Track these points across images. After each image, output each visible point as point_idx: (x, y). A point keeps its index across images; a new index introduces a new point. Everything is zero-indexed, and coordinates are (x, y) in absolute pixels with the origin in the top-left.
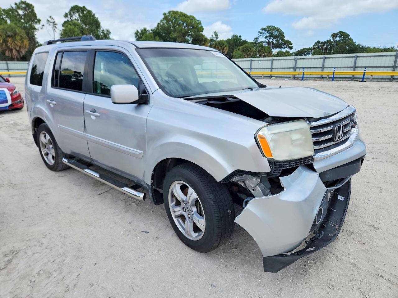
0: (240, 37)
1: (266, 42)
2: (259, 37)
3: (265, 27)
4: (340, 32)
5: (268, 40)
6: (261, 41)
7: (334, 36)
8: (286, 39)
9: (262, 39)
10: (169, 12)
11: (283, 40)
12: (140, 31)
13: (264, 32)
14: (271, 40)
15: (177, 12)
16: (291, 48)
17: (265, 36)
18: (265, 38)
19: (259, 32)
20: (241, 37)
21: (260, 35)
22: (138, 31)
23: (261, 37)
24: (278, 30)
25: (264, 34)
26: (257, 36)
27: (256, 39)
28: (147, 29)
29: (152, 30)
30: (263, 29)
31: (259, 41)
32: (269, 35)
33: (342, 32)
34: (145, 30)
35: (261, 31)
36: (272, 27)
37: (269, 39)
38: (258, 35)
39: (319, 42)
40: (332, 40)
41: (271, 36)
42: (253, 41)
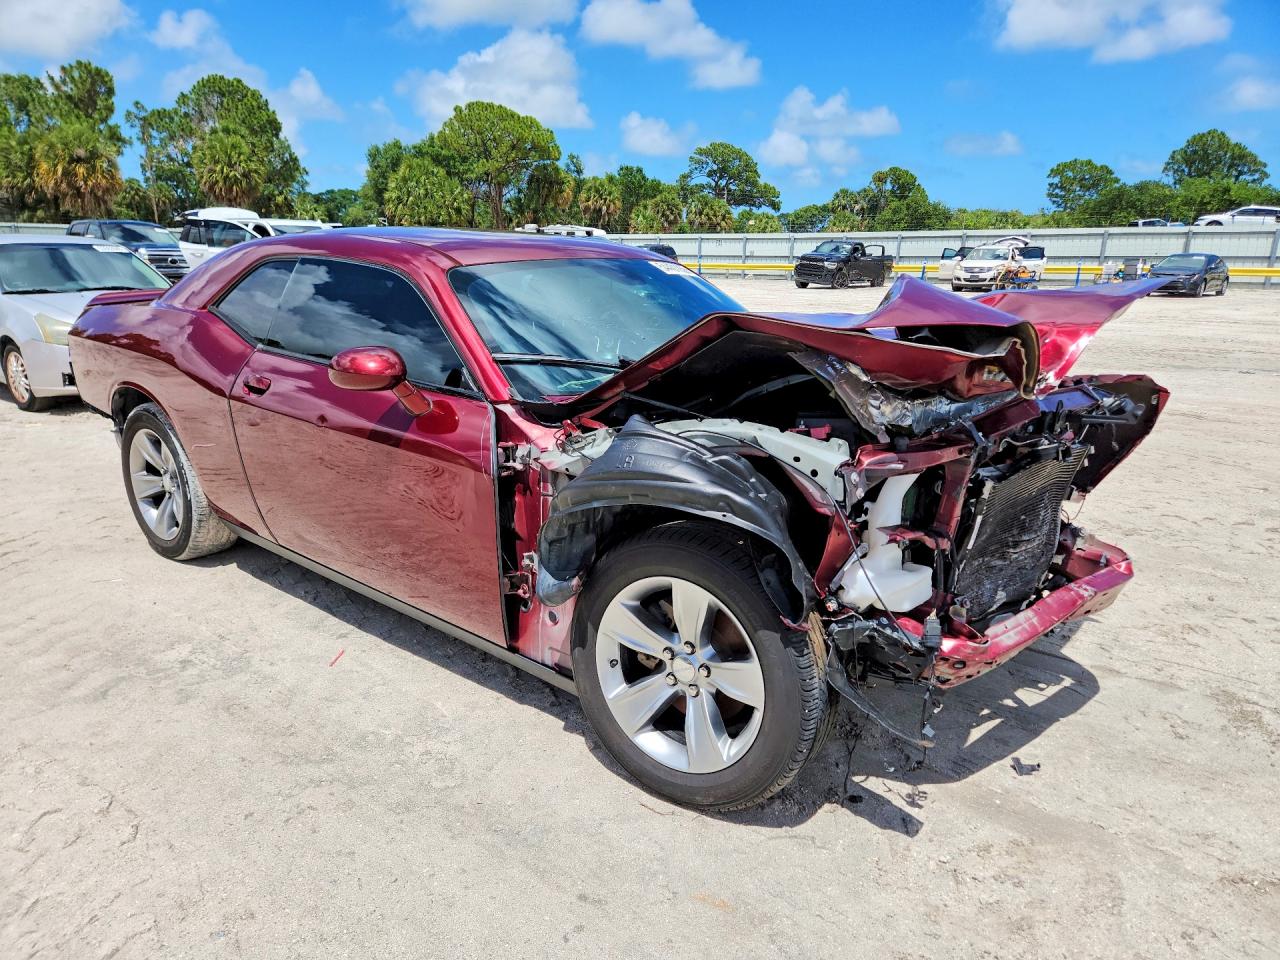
0: (640, 171)
1: (710, 187)
2: (691, 172)
3: (705, 145)
4: (894, 170)
5: (717, 183)
6: (698, 183)
7: (880, 179)
9: (700, 179)
10: (470, 106)
11: (754, 184)
12: (381, 147)
13: (704, 158)
14: (723, 183)
15: (491, 106)
16: (775, 206)
17: (707, 171)
18: (710, 175)
19: (691, 158)
20: (645, 172)
21: (693, 167)
22: (378, 150)
23: (696, 172)
24: (741, 155)
25: (705, 166)
26: (686, 171)
27: (684, 177)
28: (403, 145)
29: (415, 147)
30: (701, 152)
31: (693, 183)
32: (719, 168)
33: (896, 169)
34: (397, 145)
35: (697, 157)
36: (726, 147)
37: (721, 178)
38: (690, 168)
39: (844, 192)
40: (873, 187)
41: (723, 172)
42: (674, 184)
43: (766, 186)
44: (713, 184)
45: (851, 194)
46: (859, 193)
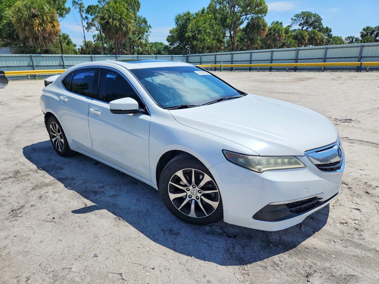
0: (281, 23)
1: (298, 30)
2: (292, 24)
3: (299, 13)
6: (294, 29)
8: (325, 26)
9: (295, 27)
11: (320, 27)
13: (297, 18)
14: (305, 28)
17: (299, 24)
18: (300, 25)
19: (292, 19)
20: (283, 24)
21: (293, 22)
23: (294, 24)
24: (315, 16)
25: (298, 22)
27: (289, 26)
30: (297, 16)
31: (292, 29)
32: (304, 22)
35: (294, 18)
36: (308, 12)
38: (292, 23)
39: (368, 28)
41: (306, 23)
43: (327, 28)
44: (301, 28)
45: (372, 28)
46: (375, 28)
